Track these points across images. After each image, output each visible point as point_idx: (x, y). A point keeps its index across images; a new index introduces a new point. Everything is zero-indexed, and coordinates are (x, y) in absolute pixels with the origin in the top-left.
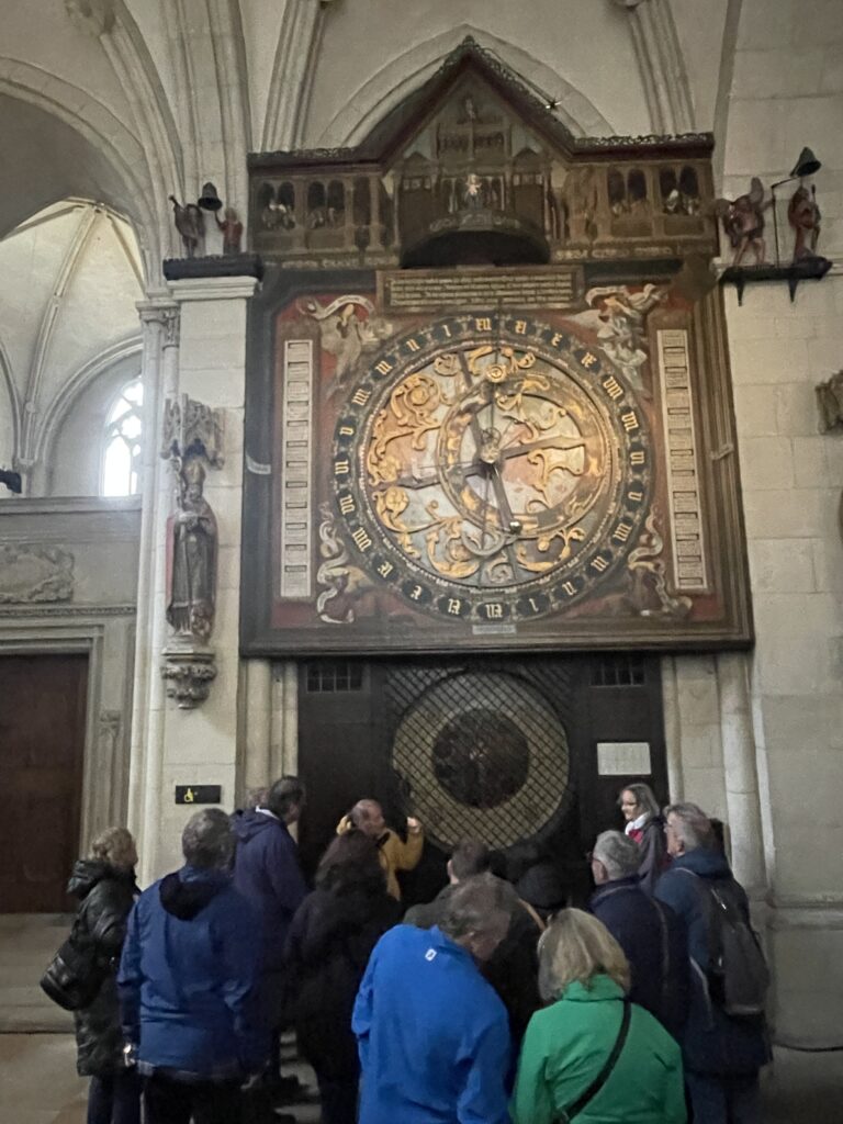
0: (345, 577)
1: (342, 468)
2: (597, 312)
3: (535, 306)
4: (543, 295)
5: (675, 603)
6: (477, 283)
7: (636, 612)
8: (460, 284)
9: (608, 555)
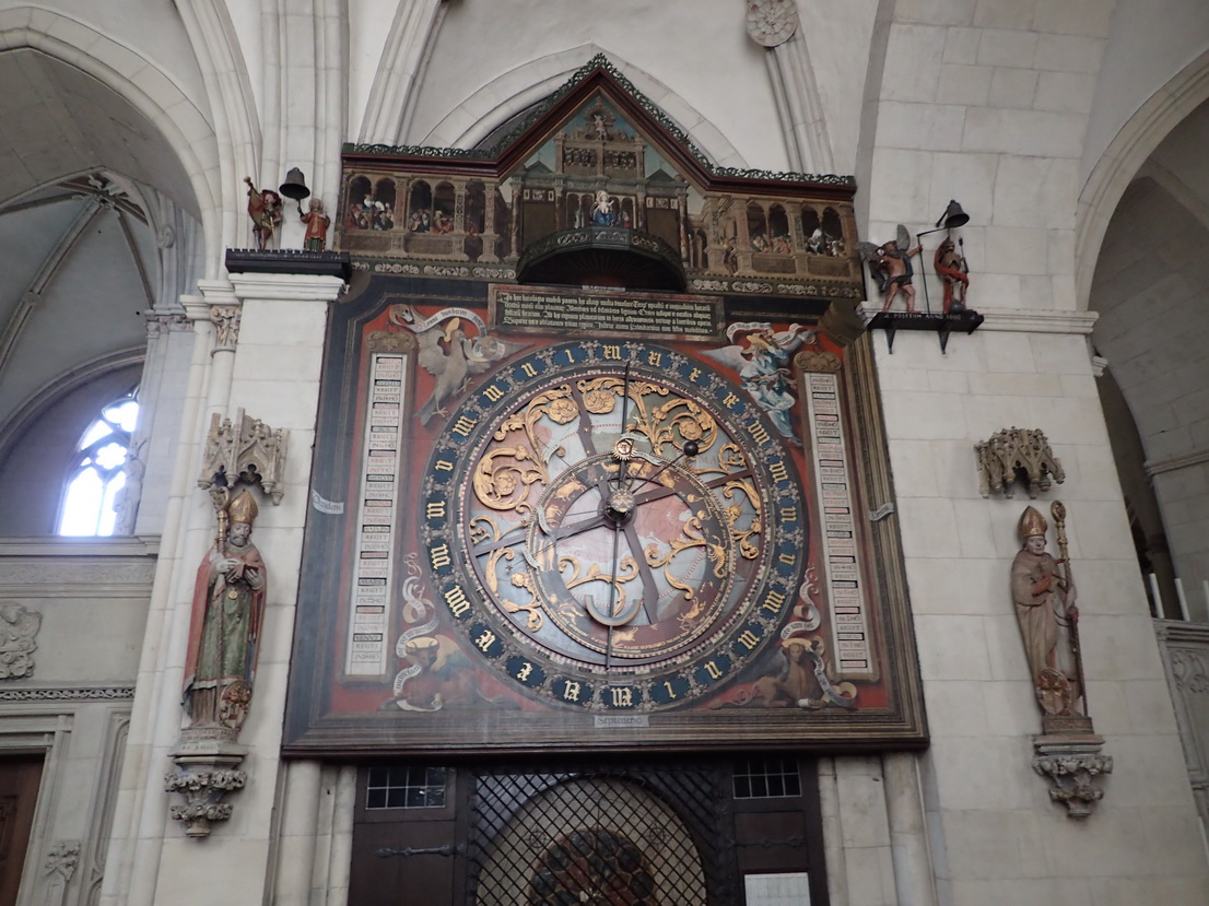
0: (433, 650)
1: (436, 510)
2: (740, 349)
3: (671, 337)
4: (680, 326)
5: (838, 690)
6: (605, 307)
7: (793, 703)
8: (585, 306)
9: (757, 629)
